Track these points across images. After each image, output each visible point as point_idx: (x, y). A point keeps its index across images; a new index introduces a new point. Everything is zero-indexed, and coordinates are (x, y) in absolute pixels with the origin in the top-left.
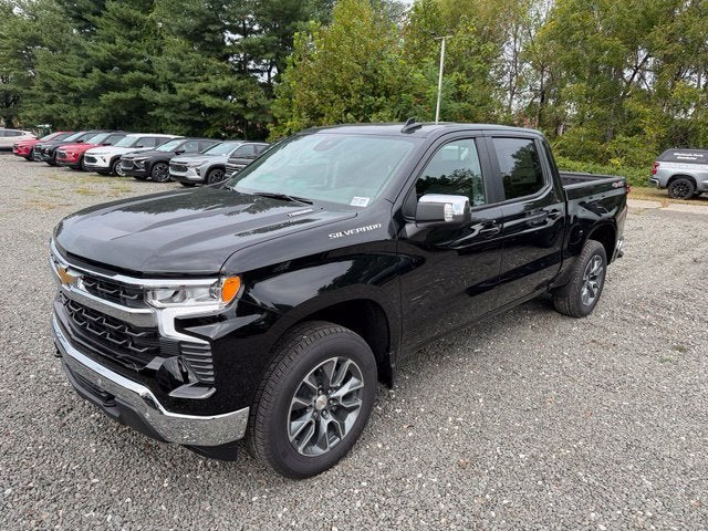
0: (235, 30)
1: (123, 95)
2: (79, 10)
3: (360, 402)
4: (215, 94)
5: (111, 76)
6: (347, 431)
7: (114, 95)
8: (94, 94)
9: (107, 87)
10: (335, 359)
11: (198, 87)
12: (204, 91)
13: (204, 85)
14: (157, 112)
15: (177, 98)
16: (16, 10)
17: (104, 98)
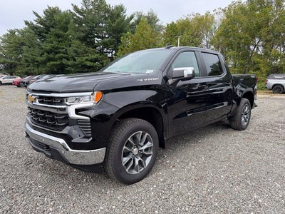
0: (98, 37)
1: (55, 63)
2: (40, 32)
3: (152, 153)
4: (91, 61)
5: (51, 56)
6: (147, 165)
7: (52, 63)
8: (44, 63)
9: (49, 60)
10: (141, 132)
11: (84, 58)
12: (87, 60)
13: (87, 57)
14: (69, 68)
15: (76, 63)
16: (16, 33)
17: (48, 64)
